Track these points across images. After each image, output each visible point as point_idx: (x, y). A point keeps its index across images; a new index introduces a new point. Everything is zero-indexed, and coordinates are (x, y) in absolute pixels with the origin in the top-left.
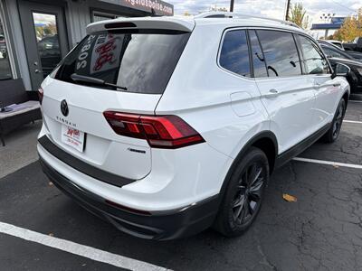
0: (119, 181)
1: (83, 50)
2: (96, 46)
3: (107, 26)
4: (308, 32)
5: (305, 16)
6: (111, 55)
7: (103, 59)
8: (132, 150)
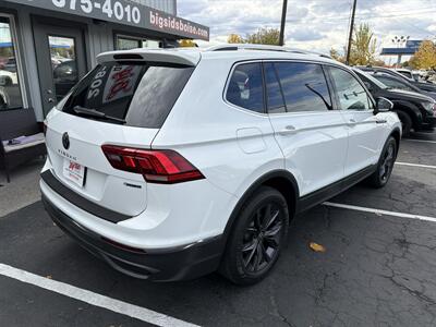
0: (114, 217)
1: (97, 77)
2: (112, 73)
3: (116, 56)
4: (377, 57)
5: (373, 38)
6: (127, 82)
7: (117, 88)
8: (128, 185)
